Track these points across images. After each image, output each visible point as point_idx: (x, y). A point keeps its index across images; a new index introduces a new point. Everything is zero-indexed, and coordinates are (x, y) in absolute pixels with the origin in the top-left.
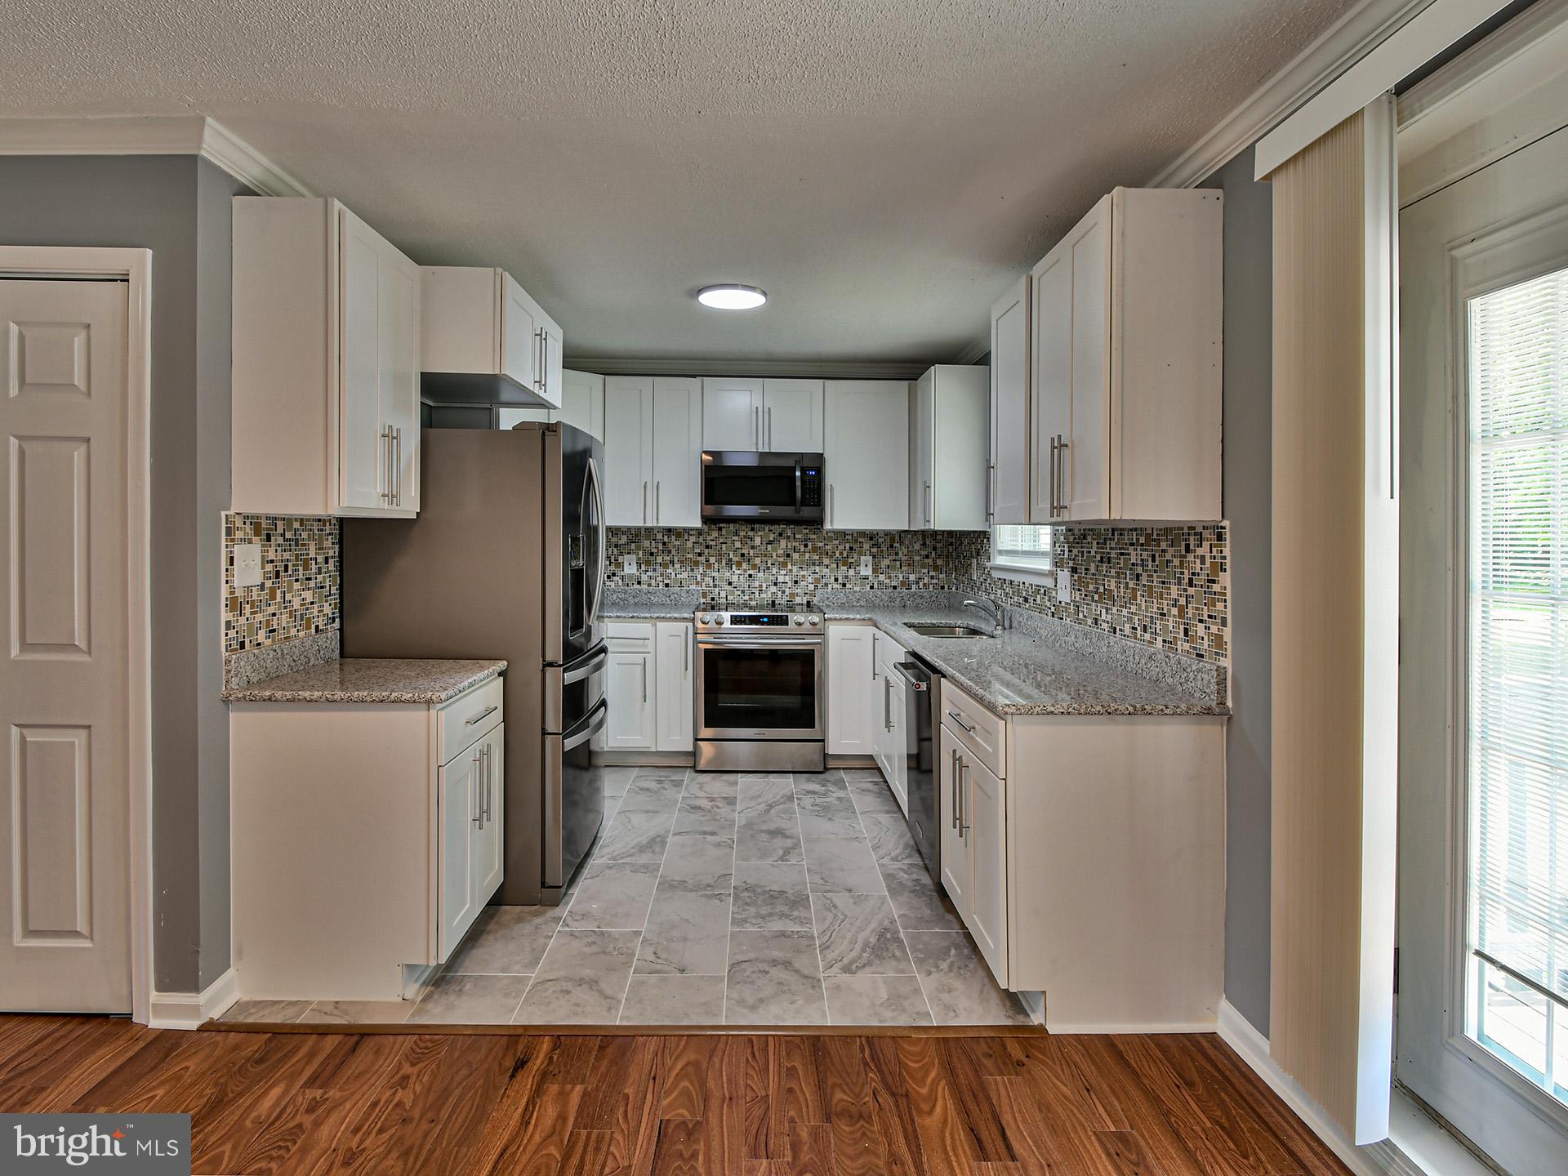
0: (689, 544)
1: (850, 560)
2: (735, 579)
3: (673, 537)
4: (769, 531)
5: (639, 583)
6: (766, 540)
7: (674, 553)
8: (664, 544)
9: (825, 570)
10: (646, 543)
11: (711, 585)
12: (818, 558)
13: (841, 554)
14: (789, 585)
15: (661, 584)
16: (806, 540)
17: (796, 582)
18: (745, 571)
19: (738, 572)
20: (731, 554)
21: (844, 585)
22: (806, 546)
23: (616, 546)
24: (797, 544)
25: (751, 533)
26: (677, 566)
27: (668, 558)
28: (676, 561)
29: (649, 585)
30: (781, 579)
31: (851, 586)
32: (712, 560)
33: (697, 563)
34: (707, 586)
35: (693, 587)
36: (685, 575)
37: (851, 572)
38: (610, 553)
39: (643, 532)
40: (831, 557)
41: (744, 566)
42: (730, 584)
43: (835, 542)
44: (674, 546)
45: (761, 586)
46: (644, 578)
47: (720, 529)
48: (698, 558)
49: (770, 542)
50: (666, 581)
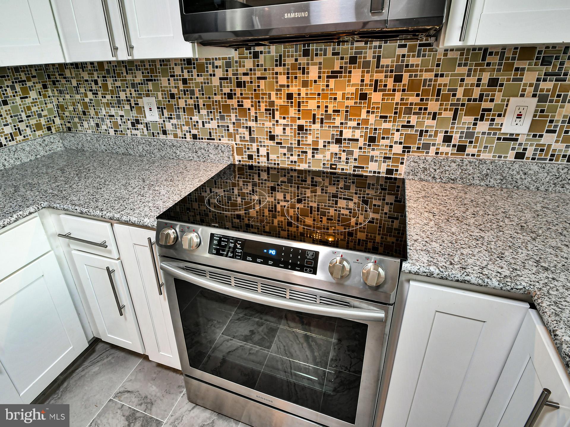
0: (216, 81)
1: (485, 105)
2: (278, 131)
3: (195, 72)
4: (334, 54)
5: (165, 133)
6: (327, 71)
7: (197, 94)
8: (185, 81)
9: (429, 122)
10: (164, 82)
11: (247, 138)
12: (417, 100)
13: (467, 92)
14: (361, 143)
15: (188, 135)
16: (399, 68)
17: (372, 140)
18: (293, 119)
19: (282, 121)
20: (273, 94)
21: (461, 149)
22: (398, 79)
23: (133, 85)
24: (380, 76)
25: (303, 60)
26: (204, 112)
27: (191, 102)
28: (201, 106)
29: (176, 136)
30: (347, 134)
31: (475, 151)
32: (247, 104)
33: (227, 108)
34: (242, 139)
35: (225, 140)
36: (213, 124)
37: (483, 127)
38: (128, 95)
39: (158, 66)
40: (446, 98)
41: (293, 112)
42: (272, 138)
43: (459, 70)
44: (197, 84)
45: (316, 143)
46: (169, 126)
47: (256, 55)
48: (229, 102)
49: (334, 75)
50: (194, 132)
